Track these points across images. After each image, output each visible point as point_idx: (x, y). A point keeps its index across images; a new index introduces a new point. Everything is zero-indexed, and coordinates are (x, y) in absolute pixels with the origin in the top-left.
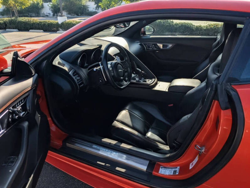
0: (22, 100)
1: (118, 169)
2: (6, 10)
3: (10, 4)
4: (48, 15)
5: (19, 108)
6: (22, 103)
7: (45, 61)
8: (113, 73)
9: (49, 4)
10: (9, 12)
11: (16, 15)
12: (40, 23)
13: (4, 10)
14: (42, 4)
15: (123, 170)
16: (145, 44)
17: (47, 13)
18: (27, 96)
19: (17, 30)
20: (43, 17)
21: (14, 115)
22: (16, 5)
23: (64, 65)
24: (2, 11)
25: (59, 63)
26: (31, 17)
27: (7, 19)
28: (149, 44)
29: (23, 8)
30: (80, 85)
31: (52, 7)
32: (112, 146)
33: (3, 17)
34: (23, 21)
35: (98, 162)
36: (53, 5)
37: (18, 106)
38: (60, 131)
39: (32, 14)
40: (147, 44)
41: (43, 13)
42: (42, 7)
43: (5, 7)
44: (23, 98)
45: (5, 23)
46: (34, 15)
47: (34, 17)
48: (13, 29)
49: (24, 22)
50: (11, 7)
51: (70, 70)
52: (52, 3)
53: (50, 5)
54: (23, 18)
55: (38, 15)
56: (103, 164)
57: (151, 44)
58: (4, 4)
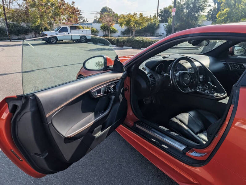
0: (114, 83)
1: (163, 145)
2: (128, 30)
3: (131, 25)
4: (162, 35)
5: (112, 86)
6: (114, 84)
7: (134, 65)
8: (179, 79)
9: (165, 24)
10: (130, 31)
11: (134, 34)
12: (151, 42)
13: (126, 30)
14: (159, 24)
15: (166, 147)
16: (230, 64)
17: (161, 33)
18: (118, 82)
19: (132, 47)
20: (157, 36)
21: (109, 89)
22: (136, 26)
23: (145, 70)
24: (124, 31)
25: (143, 68)
26: (146, 36)
27: (126, 37)
28: (235, 64)
29: (141, 29)
30: (152, 84)
31: (167, 27)
32: (164, 131)
33: (124, 36)
34: (138, 39)
35: (152, 139)
36: (168, 25)
37: (112, 85)
38: (134, 116)
39: (147, 34)
40: (232, 64)
41: (157, 33)
42: (158, 27)
43: (127, 27)
44: (115, 82)
45: (124, 42)
46: (149, 34)
47: (149, 36)
48: (129, 46)
49: (138, 41)
50: (131, 28)
51: (148, 73)
52: (167, 24)
53: (165, 26)
54: (139, 37)
55: (153, 34)
56: (155, 141)
57: (236, 64)
58: (126, 25)
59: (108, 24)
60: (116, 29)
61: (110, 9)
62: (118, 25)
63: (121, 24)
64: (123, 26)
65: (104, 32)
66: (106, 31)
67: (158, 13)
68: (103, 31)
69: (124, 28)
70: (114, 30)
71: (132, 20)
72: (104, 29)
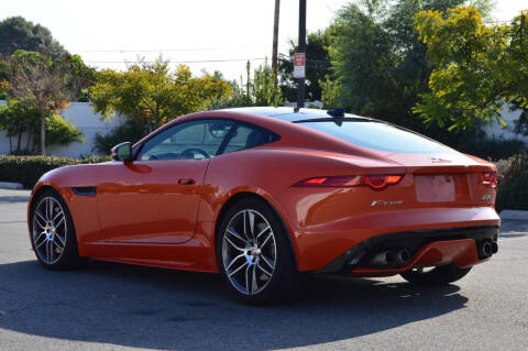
58: (120, 108)
59: (41, 104)
60: (73, 127)
61: (37, 29)
62: (86, 109)
63: (101, 105)
64: (107, 113)
65: (15, 140)
66: (25, 136)
67: (275, 58)
68: (9, 135)
69: (113, 118)
70: (64, 130)
71: (146, 89)
72: (17, 124)
